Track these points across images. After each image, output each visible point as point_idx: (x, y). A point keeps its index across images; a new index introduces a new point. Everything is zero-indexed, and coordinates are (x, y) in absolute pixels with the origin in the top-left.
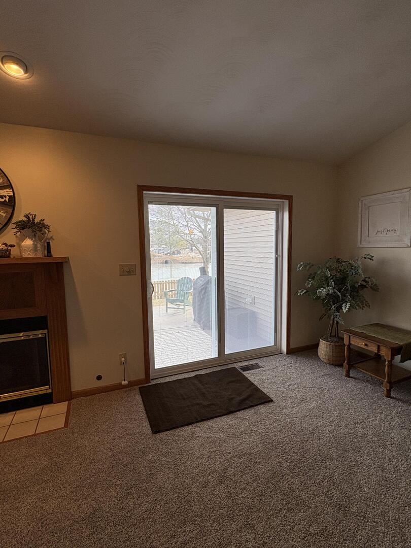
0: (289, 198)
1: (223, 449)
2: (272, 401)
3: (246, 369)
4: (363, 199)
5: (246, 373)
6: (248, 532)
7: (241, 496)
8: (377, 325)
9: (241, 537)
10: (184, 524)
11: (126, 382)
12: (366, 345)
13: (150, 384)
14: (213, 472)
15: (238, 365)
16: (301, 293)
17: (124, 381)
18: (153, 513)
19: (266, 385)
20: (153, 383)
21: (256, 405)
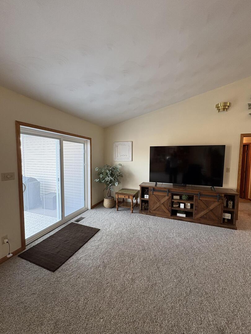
0: (90, 139)
1: (96, 256)
2: (100, 229)
3: (78, 221)
4: (115, 143)
5: (79, 223)
6: (127, 275)
7: (116, 266)
8: (123, 189)
9: (126, 277)
10: (105, 290)
11: (11, 255)
12: (125, 197)
13: (26, 250)
14: (100, 266)
15: (73, 221)
16: (97, 180)
17: (9, 254)
18: (88, 298)
19: (92, 224)
20: (28, 248)
21: (95, 234)
